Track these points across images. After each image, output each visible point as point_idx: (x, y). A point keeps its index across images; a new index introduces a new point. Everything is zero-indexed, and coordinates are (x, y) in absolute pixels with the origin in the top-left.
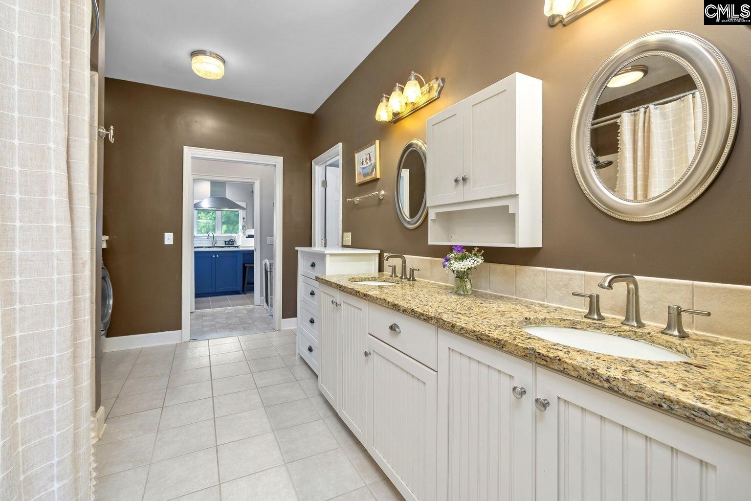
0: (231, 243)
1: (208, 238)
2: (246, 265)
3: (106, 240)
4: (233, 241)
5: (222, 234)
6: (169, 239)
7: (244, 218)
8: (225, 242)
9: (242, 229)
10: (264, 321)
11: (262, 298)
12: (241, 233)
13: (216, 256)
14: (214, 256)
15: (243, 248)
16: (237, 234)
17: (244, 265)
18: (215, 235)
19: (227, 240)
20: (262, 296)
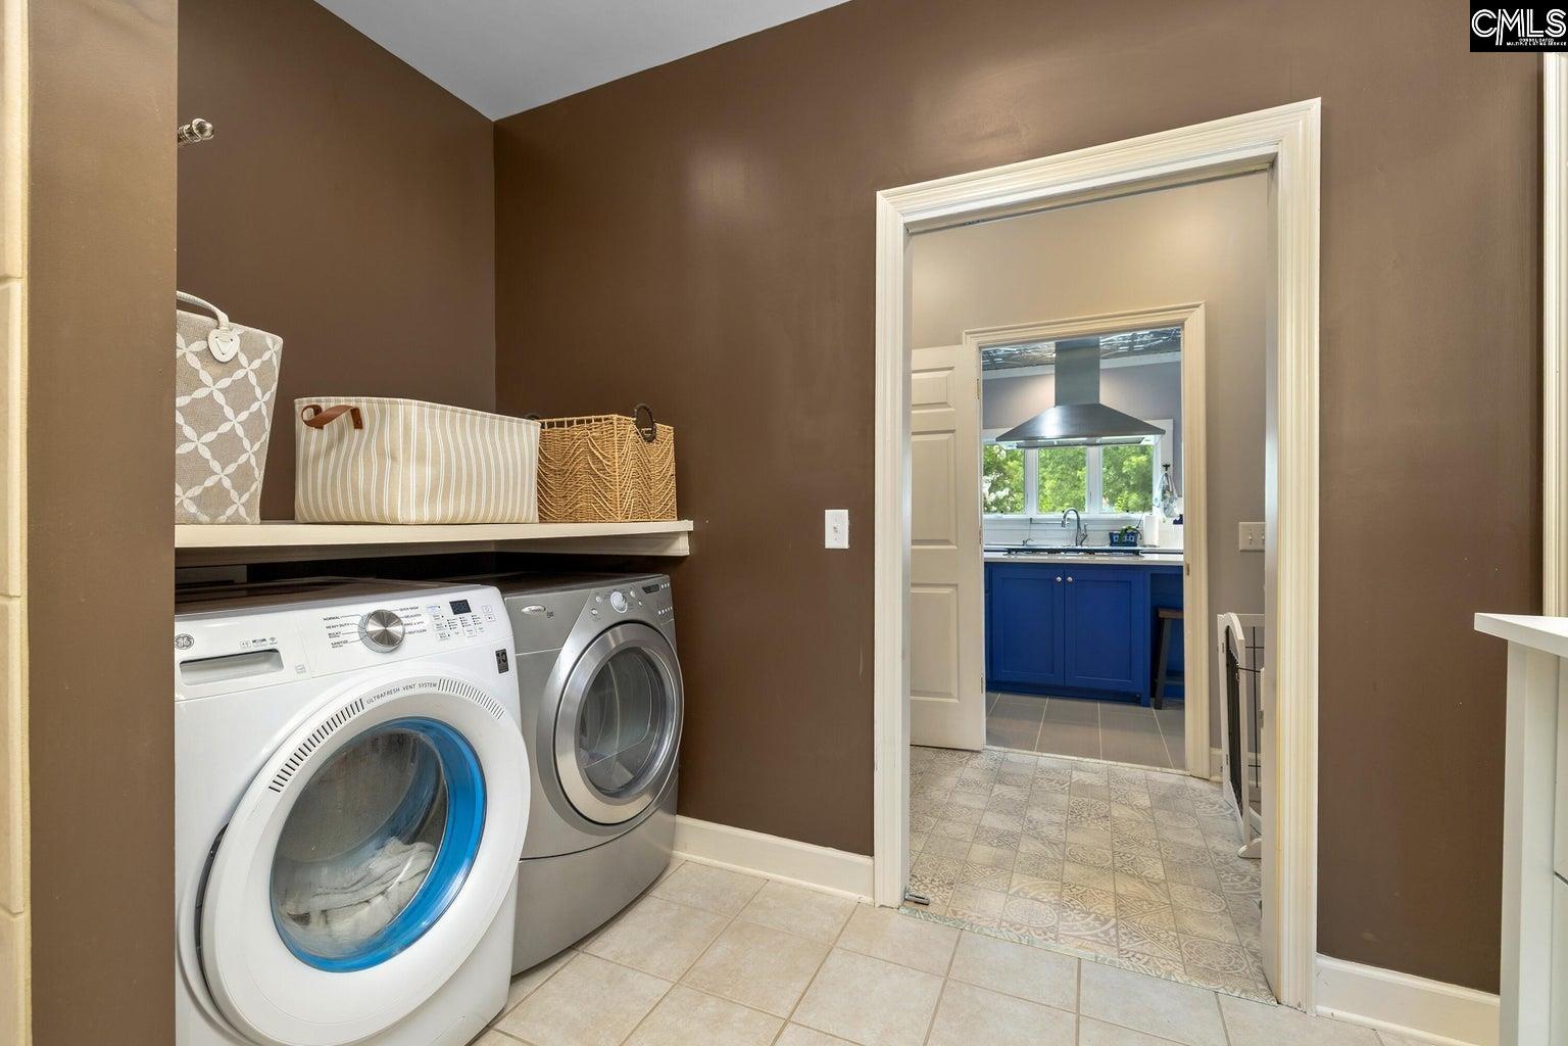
0: (1126, 538)
1: (1063, 524)
2: (1163, 614)
3: (689, 533)
4: (1133, 534)
5: (1103, 512)
6: (837, 529)
7: (1166, 466)
8: (1111, 535)
9: (1159, 498)
10: (1220, 893)
11: (1216, 751)
12: (1157, 512)
13: (1064, 579)
14: (1059, 579)
15: (1156, 557)
16: (1147, 514)
17: (1155, 610)
18: (1082, 516)
19: (1118, 529)
20: (1214, 742)
